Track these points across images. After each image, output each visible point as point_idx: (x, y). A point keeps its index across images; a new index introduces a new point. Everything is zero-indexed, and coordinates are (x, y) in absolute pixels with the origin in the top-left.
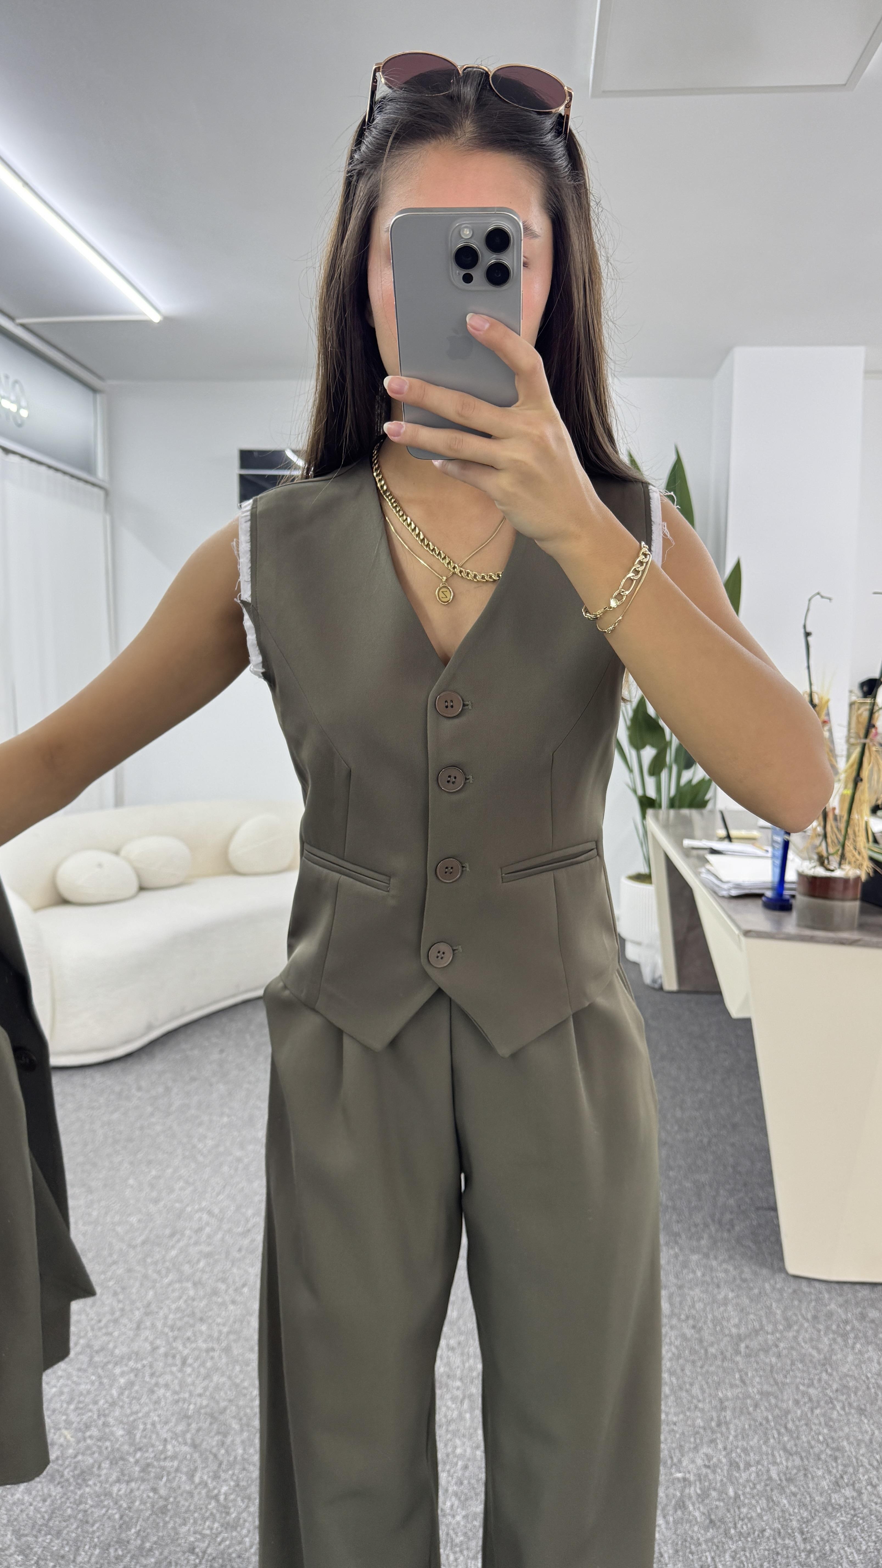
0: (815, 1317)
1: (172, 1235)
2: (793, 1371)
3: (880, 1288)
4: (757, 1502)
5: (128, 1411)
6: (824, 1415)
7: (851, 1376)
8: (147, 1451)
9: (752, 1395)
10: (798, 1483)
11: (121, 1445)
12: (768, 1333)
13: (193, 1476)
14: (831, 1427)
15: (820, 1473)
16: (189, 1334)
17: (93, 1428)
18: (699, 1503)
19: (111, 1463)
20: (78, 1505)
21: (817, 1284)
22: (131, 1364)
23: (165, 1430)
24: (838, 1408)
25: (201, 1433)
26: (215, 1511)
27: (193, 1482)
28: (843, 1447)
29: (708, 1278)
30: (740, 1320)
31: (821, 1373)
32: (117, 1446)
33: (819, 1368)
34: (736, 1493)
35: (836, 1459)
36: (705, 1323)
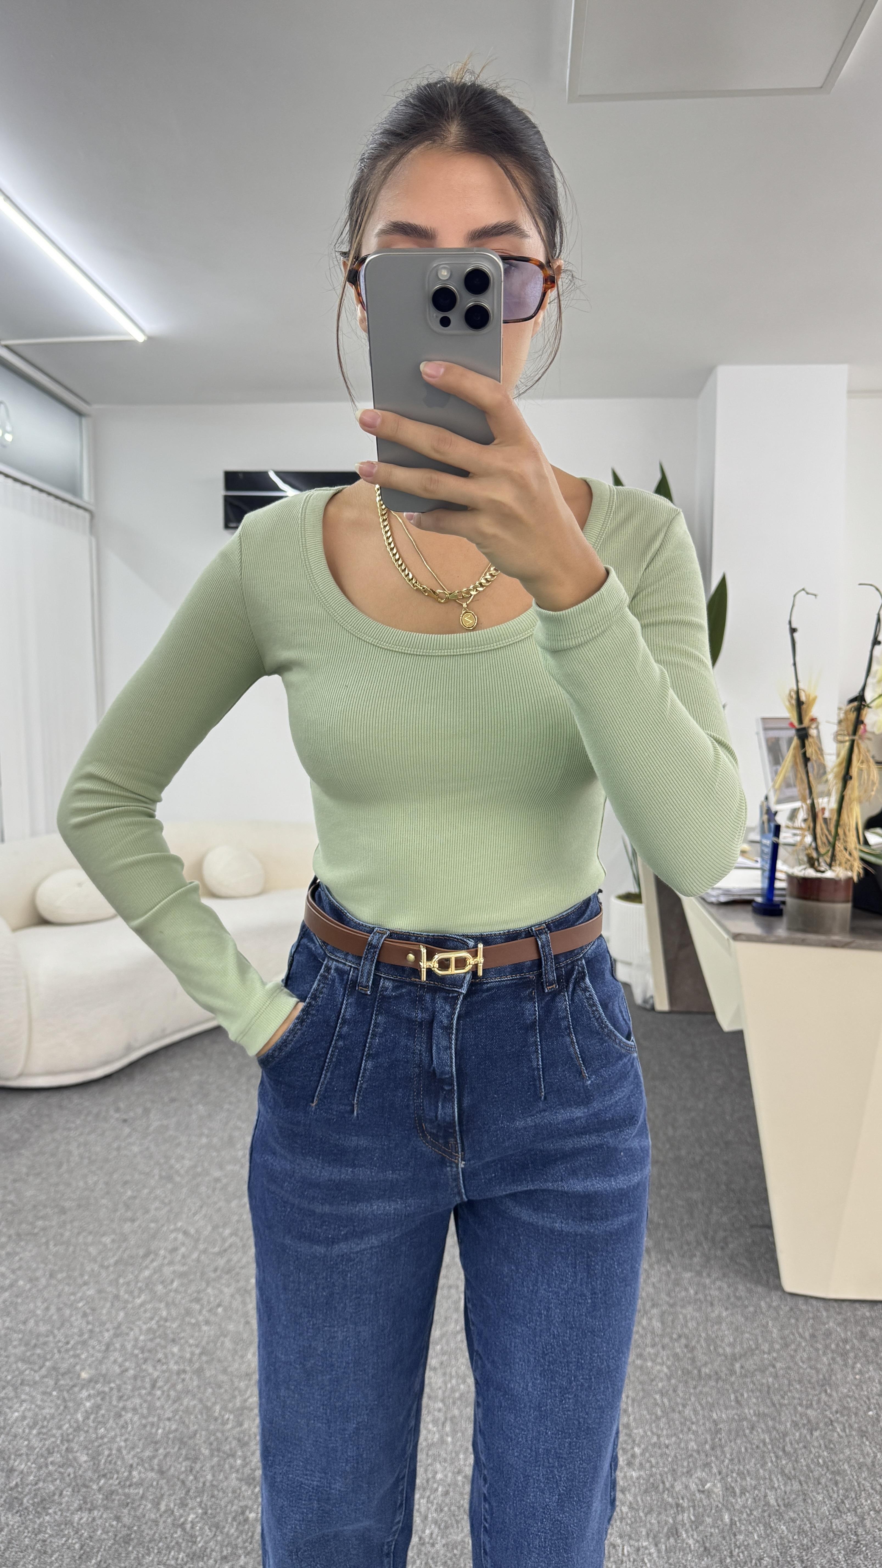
0: (813, 1336)
1: (146, 1255)
2: (790, 1391)
3: (880, 1306)
4: (754, 1529)
5: (94, 1436)
6: (823, 1438)
7: (850, 1397)
8: (112, 1478)
9: (749, 1417)
10: (796, 1509)
11: (84, 1472)
12: (764, 1353)
13: (158, 1504)
14: (832, 1449)
15: (820, 1498)
16: (160, 1355)
17: (55, 1454)
18: (692, 1530)
19: (73, 1491)
20: (36, 1535)
21: (814, 1302)
22: (98, 1386)
23: (130, 1456)
24: (839, 1430)
25: (168, 1459)
26: (181, 1541)
27: (158, 1510)
28: (845, 1471)
29: (701, 1296)
30: (735, 1340)
31: (820, 1393)
32: (80, 1472)
33: (817, 1387)
34: (731, 1520)
35: (836, 1484)
36: (698, 1342)
